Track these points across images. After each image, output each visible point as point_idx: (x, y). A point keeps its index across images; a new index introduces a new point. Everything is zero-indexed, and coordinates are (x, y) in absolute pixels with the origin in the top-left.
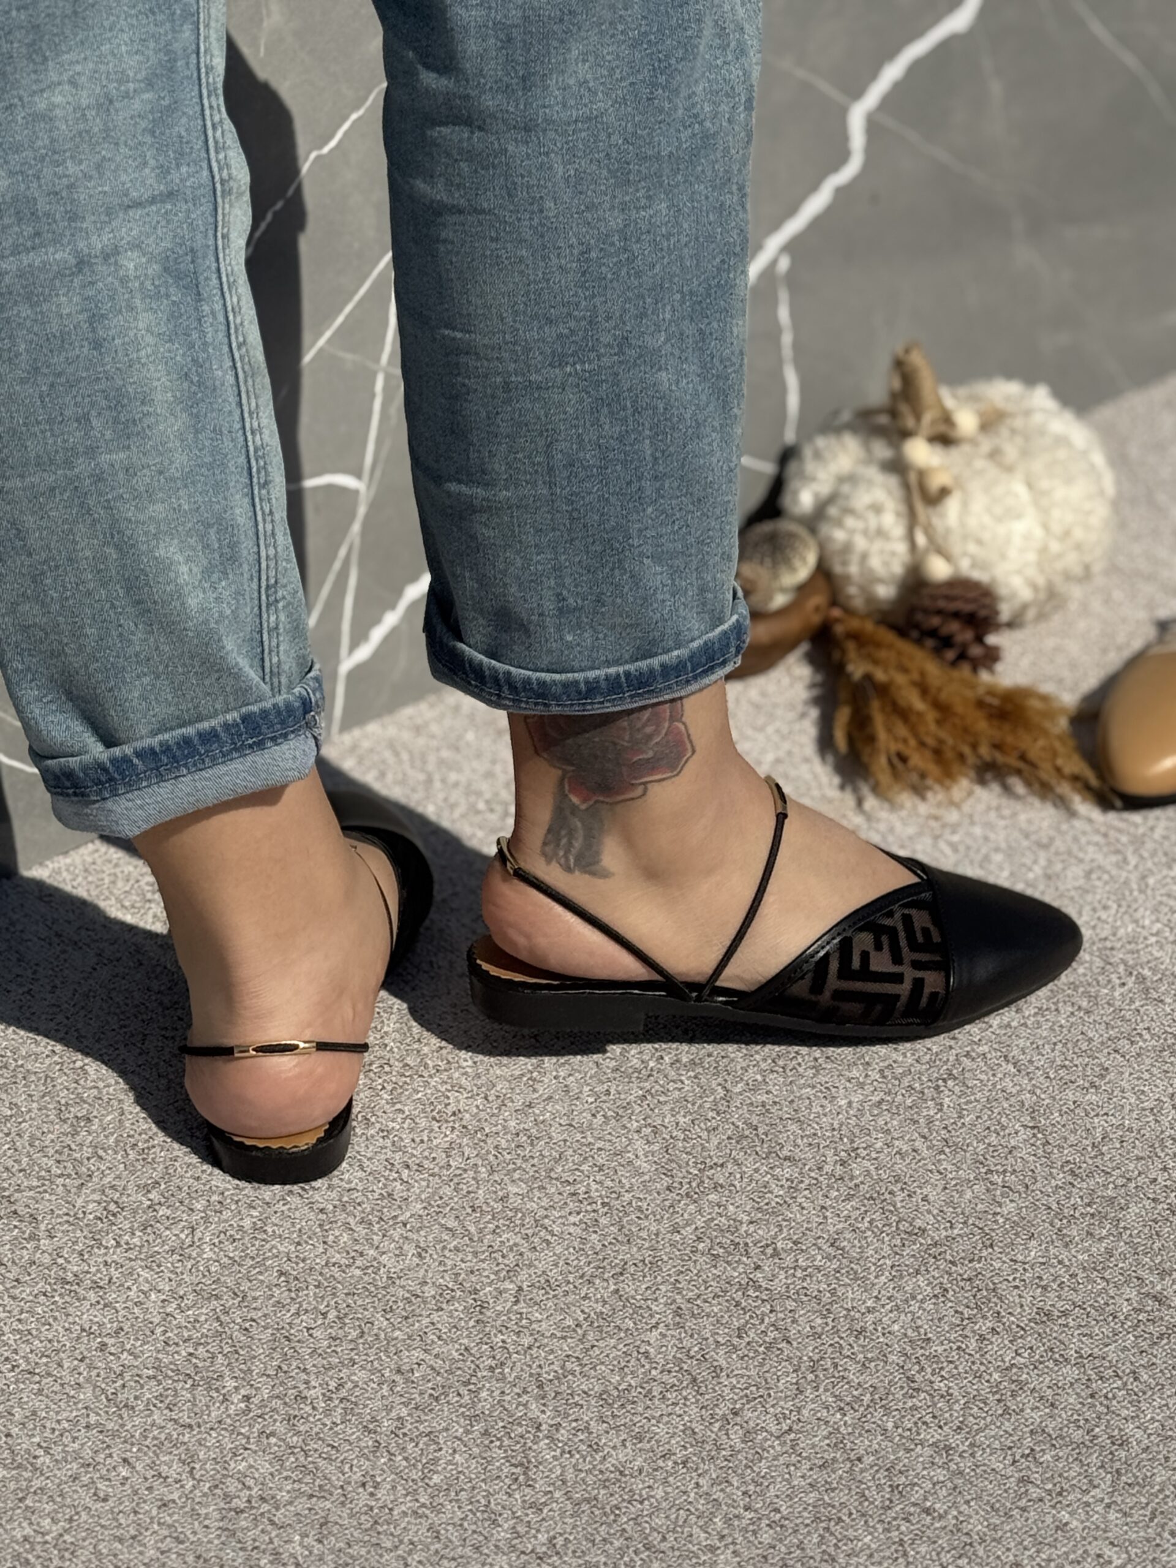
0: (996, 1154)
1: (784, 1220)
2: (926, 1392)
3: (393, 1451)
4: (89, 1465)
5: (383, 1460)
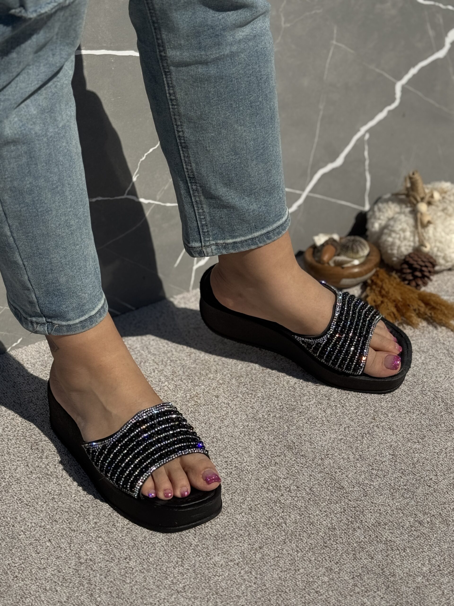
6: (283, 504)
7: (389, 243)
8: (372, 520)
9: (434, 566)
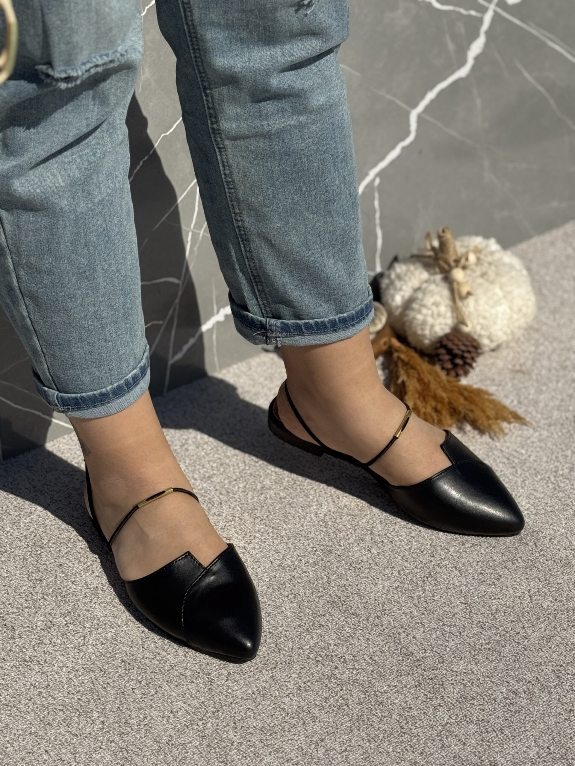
0: (448, 616)
1: (350, 645)
2: (408, 734)
3: (166, 752)
4: (30, 753)
5: (162, 757)
6: (340, 679)
7: (419, 322)
8: (455, 694)
9: (542, 749)
